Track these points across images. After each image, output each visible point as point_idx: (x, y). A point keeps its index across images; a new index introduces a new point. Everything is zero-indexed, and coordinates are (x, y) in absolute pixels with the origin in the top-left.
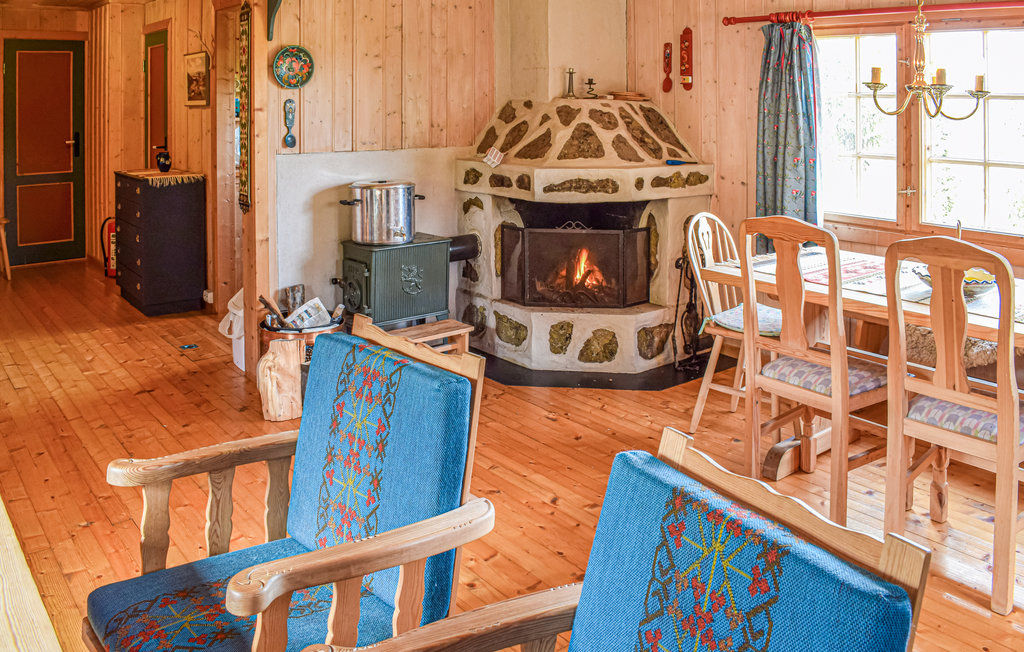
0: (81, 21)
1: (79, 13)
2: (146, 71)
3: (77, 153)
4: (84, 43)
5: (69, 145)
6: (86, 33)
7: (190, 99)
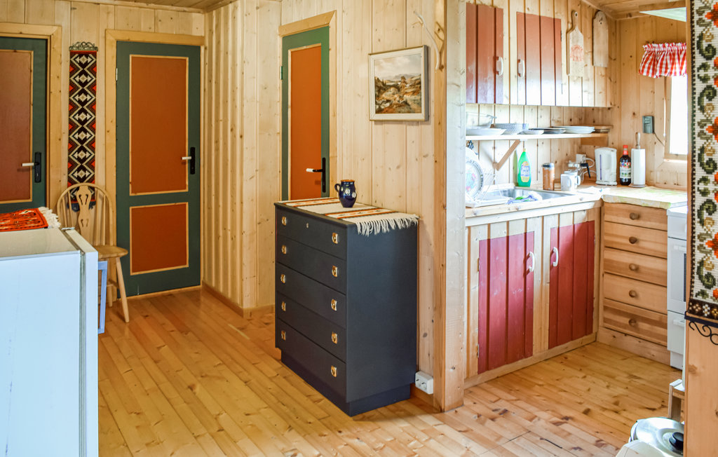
0: (196, 25)
1: (195, 15)
2: (284, 78)
3: (192, 171)
4: (199, 48)
5: (184, 162)
6: (202, 38)
7: (379, 111)
